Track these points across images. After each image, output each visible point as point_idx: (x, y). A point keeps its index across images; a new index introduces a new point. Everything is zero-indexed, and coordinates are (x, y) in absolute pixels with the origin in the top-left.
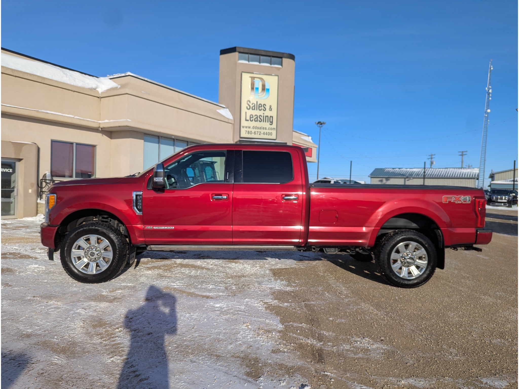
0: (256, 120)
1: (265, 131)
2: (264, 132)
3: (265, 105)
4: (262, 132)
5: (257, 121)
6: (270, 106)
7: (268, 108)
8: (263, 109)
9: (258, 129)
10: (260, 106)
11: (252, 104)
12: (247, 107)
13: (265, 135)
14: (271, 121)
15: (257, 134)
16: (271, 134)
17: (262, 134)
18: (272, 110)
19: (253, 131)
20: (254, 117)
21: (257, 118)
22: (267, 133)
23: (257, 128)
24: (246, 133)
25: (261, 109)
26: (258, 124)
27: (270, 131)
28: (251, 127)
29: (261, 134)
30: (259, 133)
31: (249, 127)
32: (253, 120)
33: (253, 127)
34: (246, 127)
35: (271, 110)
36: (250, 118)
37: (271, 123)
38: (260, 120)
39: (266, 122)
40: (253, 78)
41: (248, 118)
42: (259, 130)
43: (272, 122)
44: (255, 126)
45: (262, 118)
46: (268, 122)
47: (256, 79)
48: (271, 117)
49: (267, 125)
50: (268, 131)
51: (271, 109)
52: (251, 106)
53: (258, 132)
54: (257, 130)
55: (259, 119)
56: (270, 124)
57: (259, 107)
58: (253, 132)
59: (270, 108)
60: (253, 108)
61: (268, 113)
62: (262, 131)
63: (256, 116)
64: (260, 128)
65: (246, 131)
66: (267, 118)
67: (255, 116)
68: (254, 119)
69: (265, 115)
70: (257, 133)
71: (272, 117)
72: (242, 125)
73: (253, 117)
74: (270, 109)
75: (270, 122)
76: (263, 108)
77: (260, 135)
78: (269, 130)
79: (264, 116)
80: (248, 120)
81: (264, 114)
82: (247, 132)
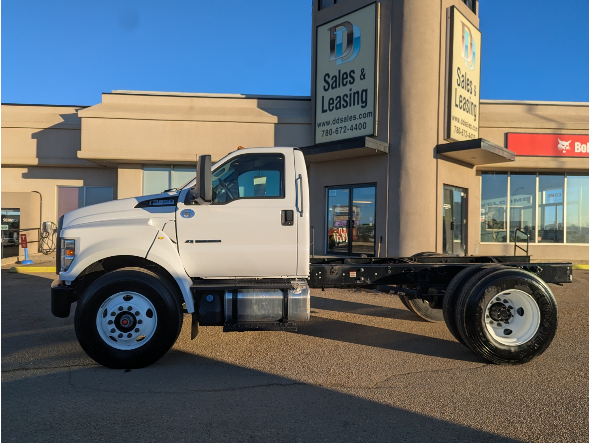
0: (338, 106)
1: (354, 123)
2: (352, 126)
3: (354, 73)
4: (349, 127)
5: (340, 107)
6: (363, 70)
7: (357, 75)
8: (350, 81)
9: (342, 121)
10: (345, 76)
11: (332, 79)
12: (324, 87)
13: (354, 130)
14: (364, 99)
15: (340, 133)
16: (363, 126)
17: (348, 130)
18: (366, 77)
19: (333, 127)
20: (335, 102)
21: (340, 101)
22: (356, 125)
23: (340, 121)
24: (323, 136)
25: (347, 82)
26: (342, 113)
27: (362, 121)
28: (331, 122)
29: (346, 130)
30: (343, 130)
31: (328, 123)
32: (333, 107)
33: (334, 120)
34: (324, 124)
35: (364, 78)
36: (330, 104)
37: (364, 105)
38: (345, 105)
39: (354, 104)
40: (333, 30)
41: (326, 107)
42: (343, 124)
43: (366, 102)
44: (337, 118)
45: (348, 100)
46: (358, 104)
47: (337, 29)
48: (363, 91)
49: (356, 110)
50: (357, 122)
51: (364, 76)
52: (331, 82)
53: (342, 128)
54: (340, 125)
55: (343, 102)
56: (362, 107)
57: (343, 79)
58: (334, 130)
59: (362, 73)
60: (334, 85)
61: (358, 86)
62: (348, 124)
63: (338, 99)
64: (346, 120)
65: (324, 131)
66: (356, 95)
67: (336, 99)
68: (334, 105)
69: (352, 92)
70: (339, 130)
71: (366, 91)
72: (318, 122)
73: (333, 103)
74: (362, 77)
75: (363, 102)
76: (349, 79)
77: (345, 133)
78: (360, 118)
79: (351, 94)
80: (326, 111)
81: (351, 90)
82: (325, 133)
